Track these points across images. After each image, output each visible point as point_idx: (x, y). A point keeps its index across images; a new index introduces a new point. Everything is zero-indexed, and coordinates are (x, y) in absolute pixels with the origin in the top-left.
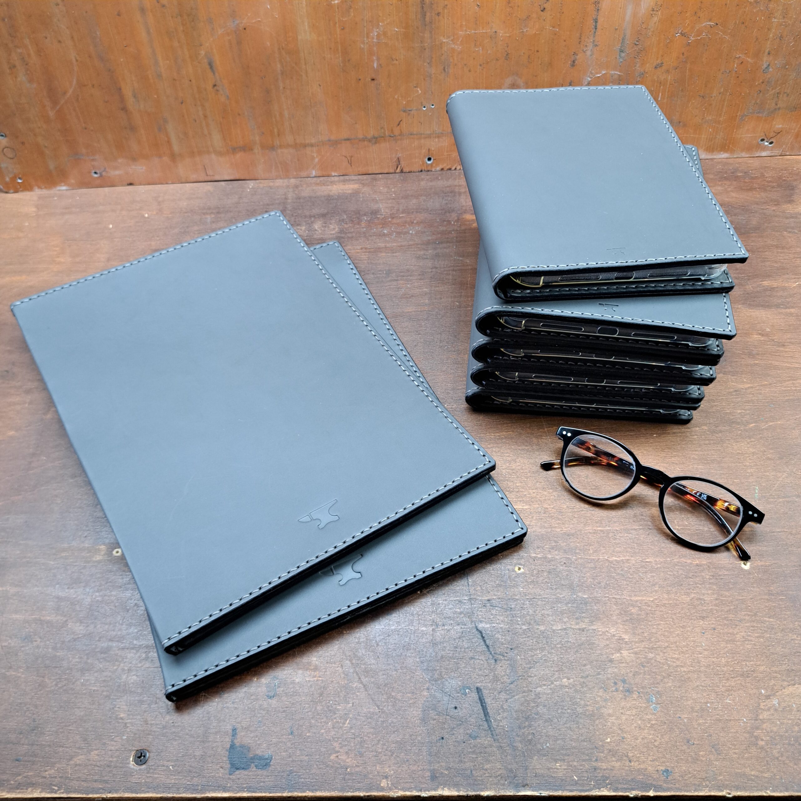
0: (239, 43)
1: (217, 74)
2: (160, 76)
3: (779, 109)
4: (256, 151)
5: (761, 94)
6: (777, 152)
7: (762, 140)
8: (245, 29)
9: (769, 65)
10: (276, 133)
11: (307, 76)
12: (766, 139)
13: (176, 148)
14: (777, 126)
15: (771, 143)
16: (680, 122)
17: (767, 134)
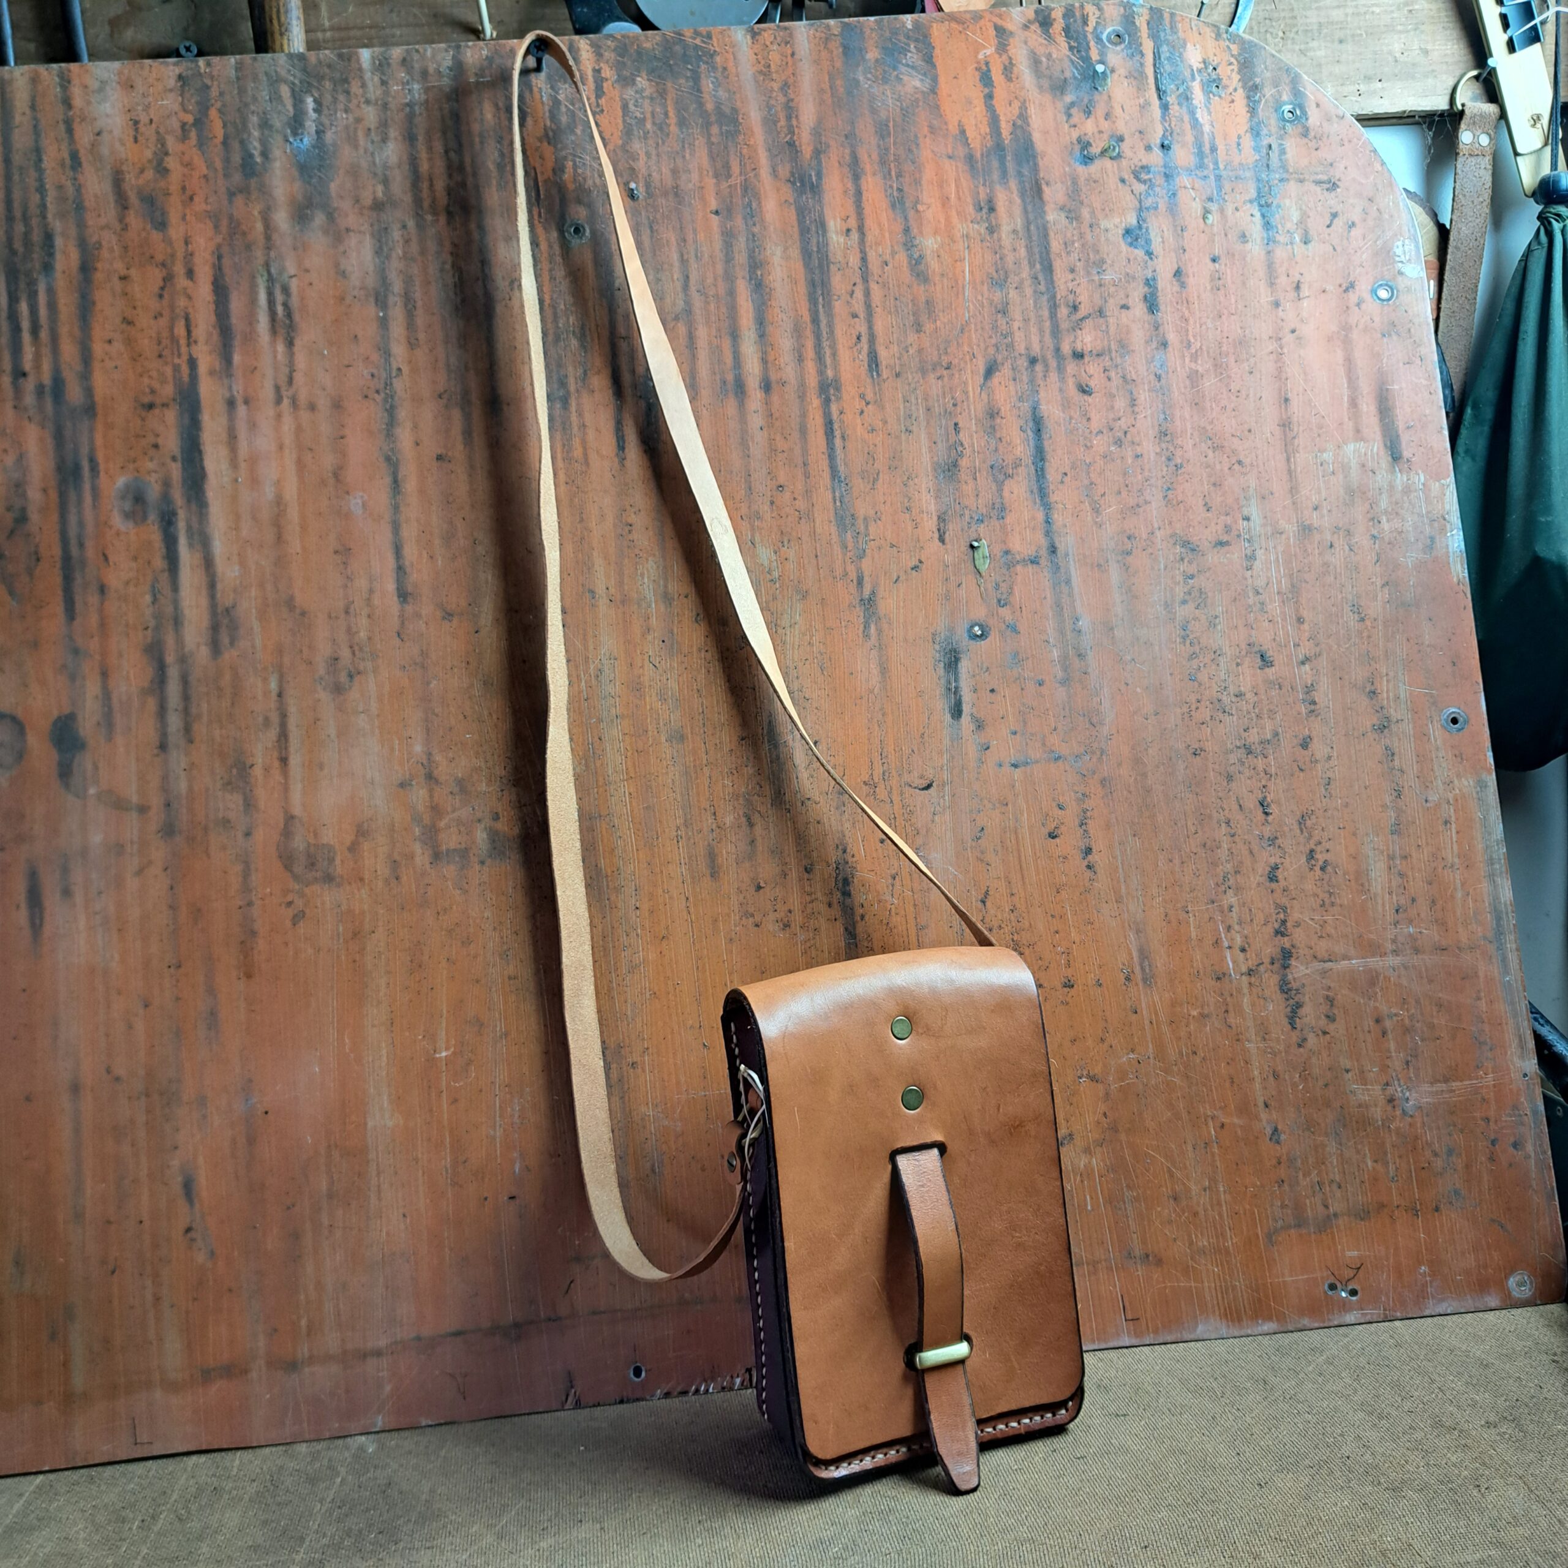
0: (251, 1141)
1: (197, 1206)
2: (79, 1216)
3: (1335, 1215)
4: (254, 1375)
5: (1286, 1187)
6: (1372, 1313)
7: (1333, 1287)
8: (266, 1113)
9: (1276, 1129)
10: (304, 1330)
11: (380, 1199)
12: (1339, 1285)
13: (79, 1381)
14: (1349, 1254)
15: (1353, 1293)
16: (1147, 1256)
17: (1336, 1273)
